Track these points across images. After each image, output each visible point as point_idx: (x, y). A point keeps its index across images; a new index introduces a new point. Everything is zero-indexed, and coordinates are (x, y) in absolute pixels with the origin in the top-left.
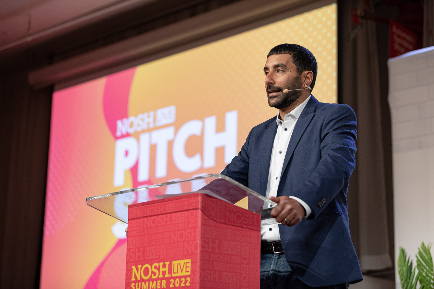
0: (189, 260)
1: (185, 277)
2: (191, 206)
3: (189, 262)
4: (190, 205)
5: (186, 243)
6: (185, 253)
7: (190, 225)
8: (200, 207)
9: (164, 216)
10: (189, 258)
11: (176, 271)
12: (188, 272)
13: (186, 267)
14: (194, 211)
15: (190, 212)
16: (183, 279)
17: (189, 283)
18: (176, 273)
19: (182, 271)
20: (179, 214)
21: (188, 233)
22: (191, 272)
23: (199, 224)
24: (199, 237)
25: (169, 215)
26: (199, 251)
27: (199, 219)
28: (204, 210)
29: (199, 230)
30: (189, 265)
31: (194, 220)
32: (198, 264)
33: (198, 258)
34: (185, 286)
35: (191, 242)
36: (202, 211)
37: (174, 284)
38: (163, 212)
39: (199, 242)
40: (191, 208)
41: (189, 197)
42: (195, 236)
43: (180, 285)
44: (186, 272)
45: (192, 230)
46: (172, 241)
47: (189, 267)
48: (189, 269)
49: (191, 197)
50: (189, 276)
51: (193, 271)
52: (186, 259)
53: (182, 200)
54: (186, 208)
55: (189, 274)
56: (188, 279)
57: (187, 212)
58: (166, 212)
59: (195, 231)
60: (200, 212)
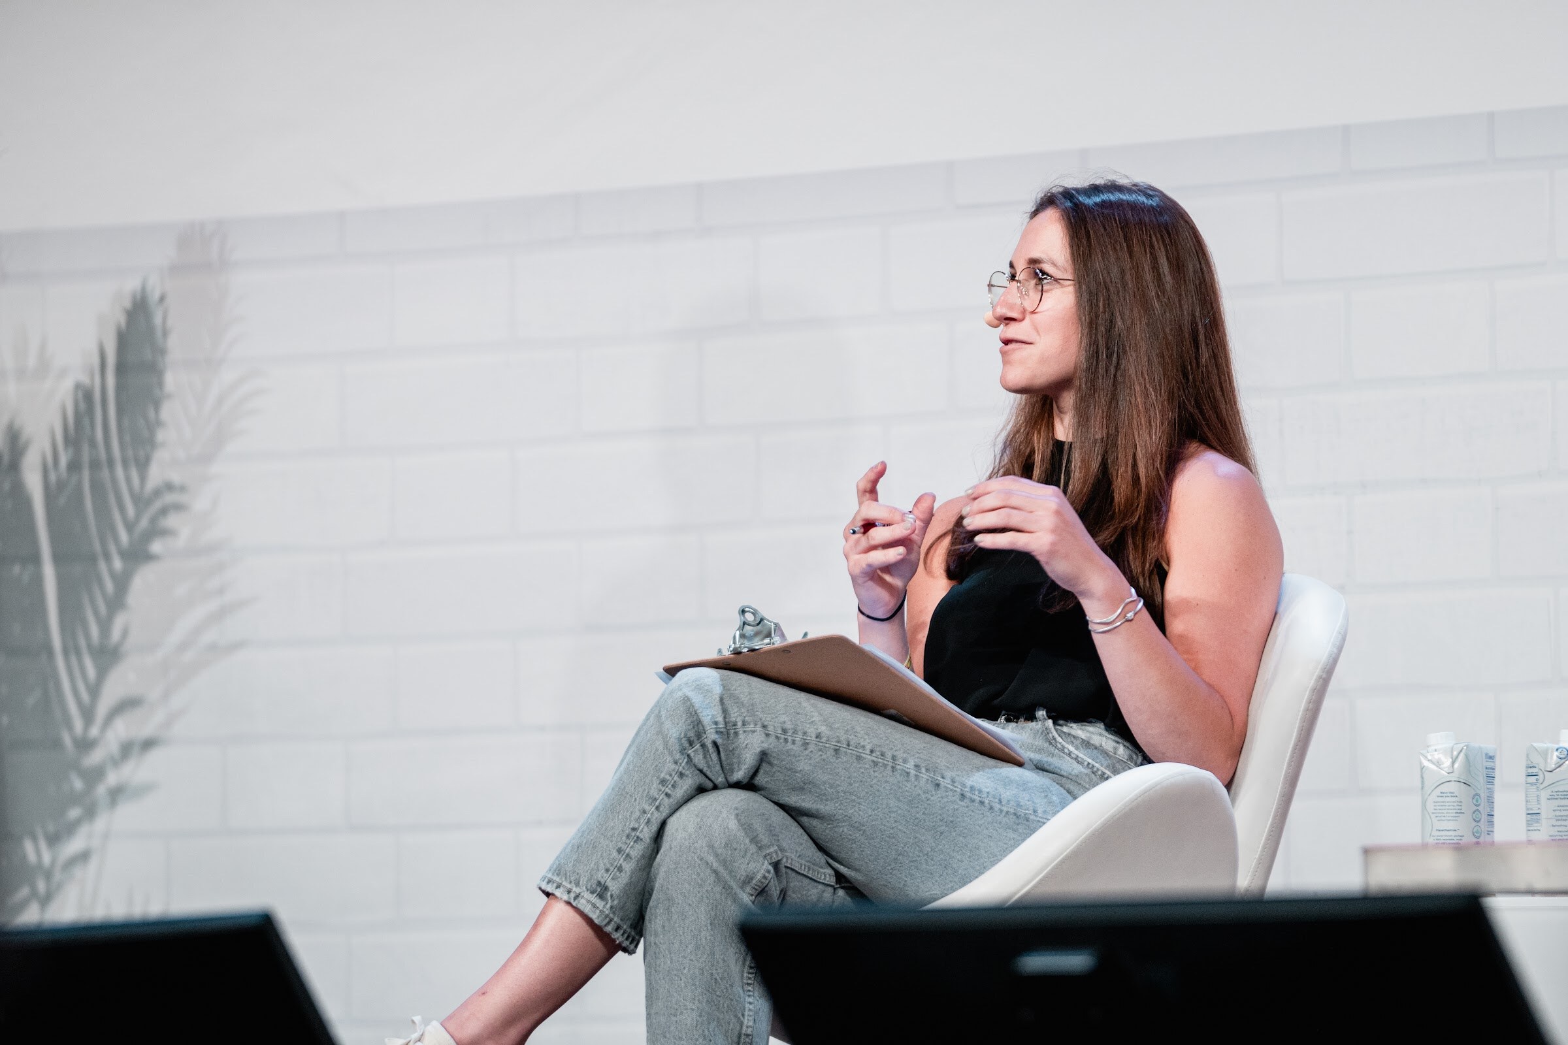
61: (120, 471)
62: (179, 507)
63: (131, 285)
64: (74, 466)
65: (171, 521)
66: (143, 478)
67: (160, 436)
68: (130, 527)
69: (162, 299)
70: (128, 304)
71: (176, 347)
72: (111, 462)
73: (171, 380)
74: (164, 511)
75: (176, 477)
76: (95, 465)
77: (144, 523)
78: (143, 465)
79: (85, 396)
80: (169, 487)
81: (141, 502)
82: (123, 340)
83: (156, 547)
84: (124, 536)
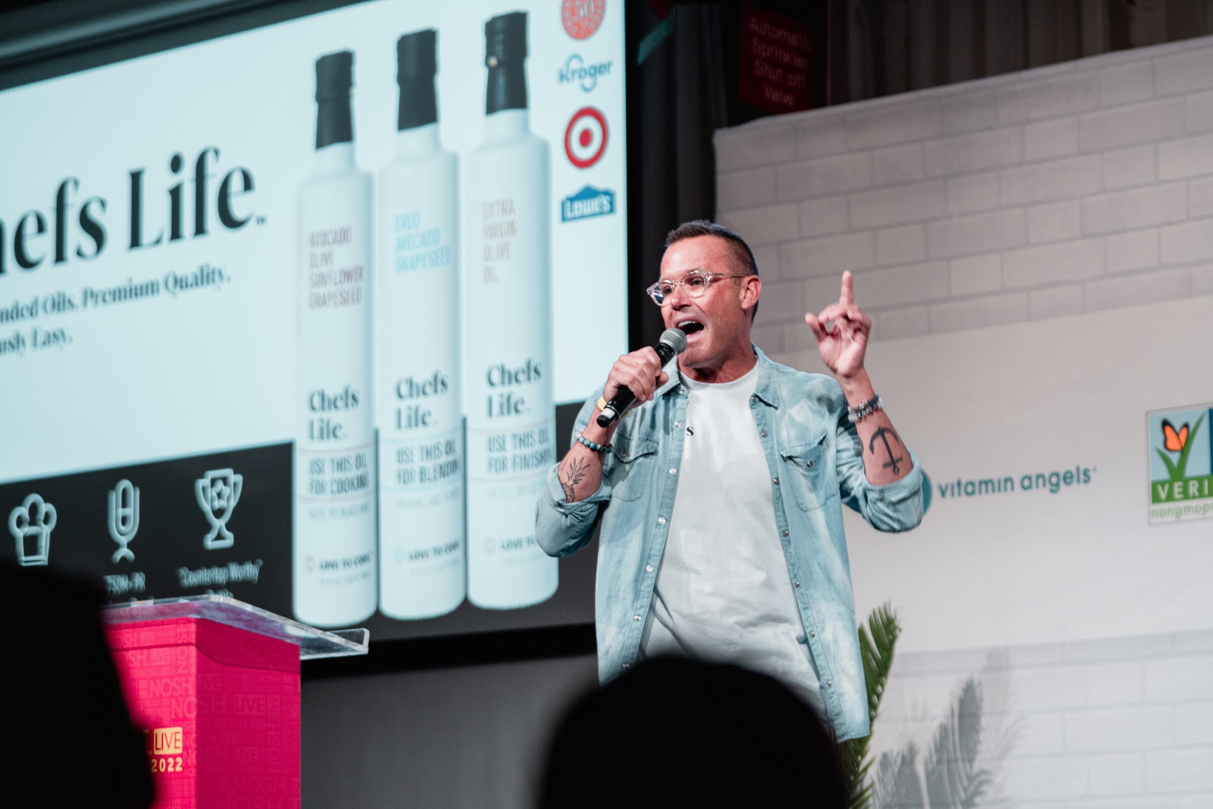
0: (180, 729)
1: (174, 756)
2: (180, 639)
3: (178, 733)
4: (179, 636)
5: (173, 701)
6: (173, 717)
7: (180, 671)
8: (194, 641)
9: (138, 652)
10: (180, 726)
11: (159, 746)
12: (179, 748)
13: (176, 740)
14: (185, 648)
15: (179, 648)
16: (171, 760)
17: (181, 766)
18: (160, 749)
19: (169, 746)
20: (161, 650)
21: (177, 683)
22: (184, 749)
23: (193, 670)
24: (192, 692)
25: (145, 651)
26: (193, 715)
27: (193, 661)
28: (200, 645)
29: (192, 679)
30: (180, 736)
31: (185, 663)
32: (194, 735)
33: (193, 726)
34: (175, 772)
35: (181, 700)
36: (196, 646)
37: (158, 767)
38: (136, 645)
39: (193, 699)
40: (180, 642)
41: (177, 624)
42: (187, 690)
43: (167, 769)
44: (176, 748)
45: (184, 679)
46: (151, 696)
47: (178, 740)
48: (180, 744)
49: (180, 623)
50: (181, 755)
51: (185, 748)
52: (175, 726)
53: (166, 627)
54: (172, 641)
55: (180, 751)
56: (179, 760)
57: (173, 649)
58: (141, 645)
59: (187, 682)
60: (193, 650)
61: (960, 764)
62: (988, 782)
63: (965, 677)
64: (939, 762)
65: (985, 788)
66: (971, 767)
67: (980, 748)
68: (965, 790)
69: (980, 683)
70: (964, 685)
71: (986, 706)
72: (956, 760)
73: (985, 721)
74: (981, 783)
75: (986, 767)
76: (949, 762)
77: (972, 789)
78: (971, 761)
79: (944, 731)
80: (983, 772)
81: (971, 779)
82: (962, 703)
83: (978, 800)
84: (963, 795)
